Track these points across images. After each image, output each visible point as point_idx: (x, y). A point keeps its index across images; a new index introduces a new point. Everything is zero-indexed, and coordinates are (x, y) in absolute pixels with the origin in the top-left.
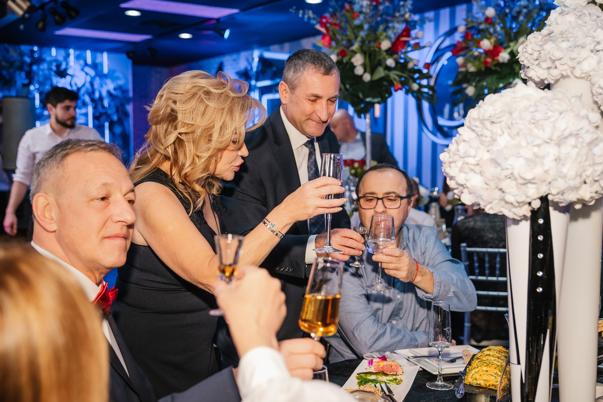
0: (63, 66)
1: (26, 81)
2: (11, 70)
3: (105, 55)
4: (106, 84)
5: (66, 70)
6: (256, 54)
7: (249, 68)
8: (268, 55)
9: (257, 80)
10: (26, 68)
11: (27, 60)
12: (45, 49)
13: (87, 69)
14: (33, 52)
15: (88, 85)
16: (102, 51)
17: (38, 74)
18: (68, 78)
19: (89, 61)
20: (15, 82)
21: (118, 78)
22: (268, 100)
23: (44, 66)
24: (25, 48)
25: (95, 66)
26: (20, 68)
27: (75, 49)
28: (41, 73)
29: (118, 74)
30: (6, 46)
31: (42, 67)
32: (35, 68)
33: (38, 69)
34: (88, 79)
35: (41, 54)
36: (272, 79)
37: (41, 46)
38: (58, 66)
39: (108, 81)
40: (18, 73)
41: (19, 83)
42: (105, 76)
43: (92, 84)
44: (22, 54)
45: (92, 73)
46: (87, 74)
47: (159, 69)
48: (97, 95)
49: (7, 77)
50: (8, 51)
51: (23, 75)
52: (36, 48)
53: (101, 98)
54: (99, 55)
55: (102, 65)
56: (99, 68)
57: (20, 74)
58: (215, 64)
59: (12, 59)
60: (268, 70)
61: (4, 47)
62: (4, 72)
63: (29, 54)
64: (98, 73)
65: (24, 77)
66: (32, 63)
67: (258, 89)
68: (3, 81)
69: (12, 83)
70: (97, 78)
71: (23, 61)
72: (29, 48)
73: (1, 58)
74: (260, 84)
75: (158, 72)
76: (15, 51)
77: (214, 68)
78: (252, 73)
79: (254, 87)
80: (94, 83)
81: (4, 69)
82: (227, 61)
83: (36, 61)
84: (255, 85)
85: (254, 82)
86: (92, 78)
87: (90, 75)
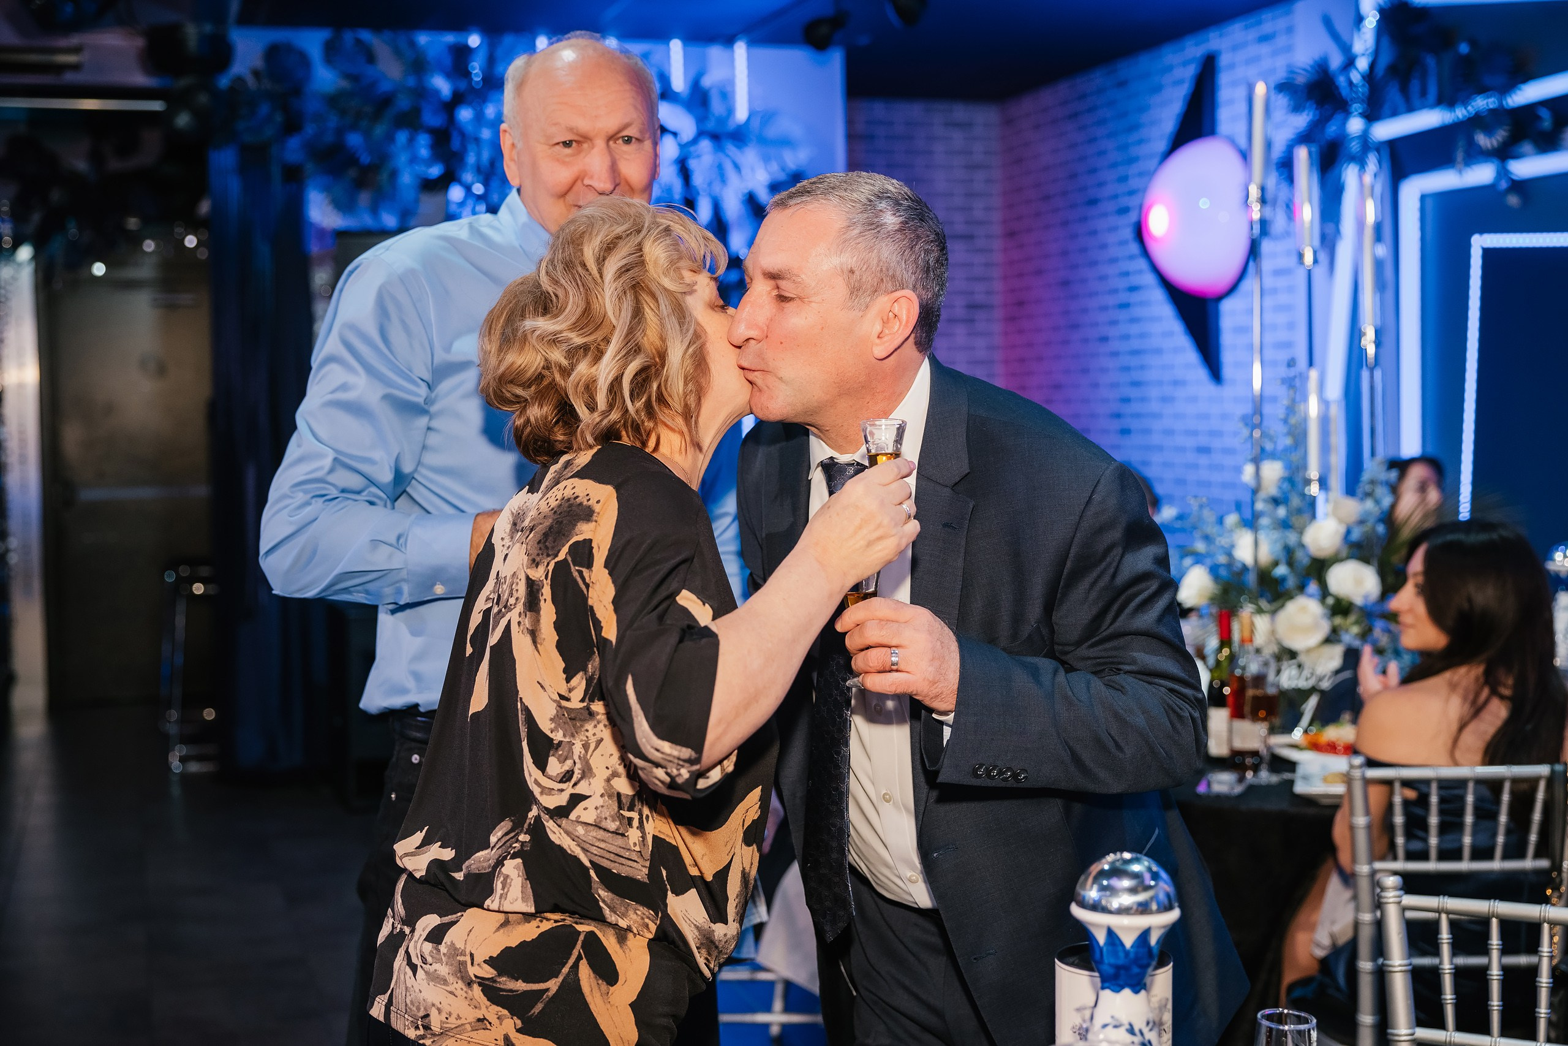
1: (435, 171)
2: (379, 130)
3: (740, 50)
4: (737, 167)
7: (1336, 61)
9: (1372, 116)
10: (432, 118)
11: (442, 85)
12: (508, 40)
13: (666, 112)
14: (462, 53)
16: (729, 41)
17: (477, 140)
19: (679, 83)
20: (394, 174)
21: (785, 142)
22: (1423, 198)
24: (432, 43)
25: (699, 100)
26: (410, 121)
27: (627, 33)
29: (786, 125)
30: (366, 35)
32: (465, 114)
33: (479, 118)
35: (491, 61)
36: (1446, 100)
37: (493, 30)
39: (749, 157)
40: (402, 137)
41: (407, 179)
42: (741, 136)
43: (684, 171)
44: (419, 66)
45: (685, 125)
47: (960, 112)
48: (703, 213)
49: (365, 159)
50: (370, 58)
51: (423, 146)
52: (474, 40)
53: (719, 226)
54: (715, 52)
55: (727, 95)
56: (717, 106)
57: (411, 140)
58: (1185, 64)
59: (385, 87)
60: (1431, 61)
61: (359, 42)
62: (354, 140)
63: (448, 61)
64: (710, 125)
65: (424, 152)
66: (458, 99)
67: (1378, 150)
68: (352, 173)
69: (384, 176)
70: (705, 144)
71: (423, 93)
72: (450, 38)
73: (344, 84)
74: (1387, 130)
75: (958, 125)
76: (398, 53)
77: (1179, 82)
78: (1351, 83)
79: (1355, 147)
80: (692, 164)
81: (354, 127)
82: (1235, 48)
83: (472, 90)
84: (1364, 137)
85: (1355, 125)
86: (682, 146)
87: (675, 134)
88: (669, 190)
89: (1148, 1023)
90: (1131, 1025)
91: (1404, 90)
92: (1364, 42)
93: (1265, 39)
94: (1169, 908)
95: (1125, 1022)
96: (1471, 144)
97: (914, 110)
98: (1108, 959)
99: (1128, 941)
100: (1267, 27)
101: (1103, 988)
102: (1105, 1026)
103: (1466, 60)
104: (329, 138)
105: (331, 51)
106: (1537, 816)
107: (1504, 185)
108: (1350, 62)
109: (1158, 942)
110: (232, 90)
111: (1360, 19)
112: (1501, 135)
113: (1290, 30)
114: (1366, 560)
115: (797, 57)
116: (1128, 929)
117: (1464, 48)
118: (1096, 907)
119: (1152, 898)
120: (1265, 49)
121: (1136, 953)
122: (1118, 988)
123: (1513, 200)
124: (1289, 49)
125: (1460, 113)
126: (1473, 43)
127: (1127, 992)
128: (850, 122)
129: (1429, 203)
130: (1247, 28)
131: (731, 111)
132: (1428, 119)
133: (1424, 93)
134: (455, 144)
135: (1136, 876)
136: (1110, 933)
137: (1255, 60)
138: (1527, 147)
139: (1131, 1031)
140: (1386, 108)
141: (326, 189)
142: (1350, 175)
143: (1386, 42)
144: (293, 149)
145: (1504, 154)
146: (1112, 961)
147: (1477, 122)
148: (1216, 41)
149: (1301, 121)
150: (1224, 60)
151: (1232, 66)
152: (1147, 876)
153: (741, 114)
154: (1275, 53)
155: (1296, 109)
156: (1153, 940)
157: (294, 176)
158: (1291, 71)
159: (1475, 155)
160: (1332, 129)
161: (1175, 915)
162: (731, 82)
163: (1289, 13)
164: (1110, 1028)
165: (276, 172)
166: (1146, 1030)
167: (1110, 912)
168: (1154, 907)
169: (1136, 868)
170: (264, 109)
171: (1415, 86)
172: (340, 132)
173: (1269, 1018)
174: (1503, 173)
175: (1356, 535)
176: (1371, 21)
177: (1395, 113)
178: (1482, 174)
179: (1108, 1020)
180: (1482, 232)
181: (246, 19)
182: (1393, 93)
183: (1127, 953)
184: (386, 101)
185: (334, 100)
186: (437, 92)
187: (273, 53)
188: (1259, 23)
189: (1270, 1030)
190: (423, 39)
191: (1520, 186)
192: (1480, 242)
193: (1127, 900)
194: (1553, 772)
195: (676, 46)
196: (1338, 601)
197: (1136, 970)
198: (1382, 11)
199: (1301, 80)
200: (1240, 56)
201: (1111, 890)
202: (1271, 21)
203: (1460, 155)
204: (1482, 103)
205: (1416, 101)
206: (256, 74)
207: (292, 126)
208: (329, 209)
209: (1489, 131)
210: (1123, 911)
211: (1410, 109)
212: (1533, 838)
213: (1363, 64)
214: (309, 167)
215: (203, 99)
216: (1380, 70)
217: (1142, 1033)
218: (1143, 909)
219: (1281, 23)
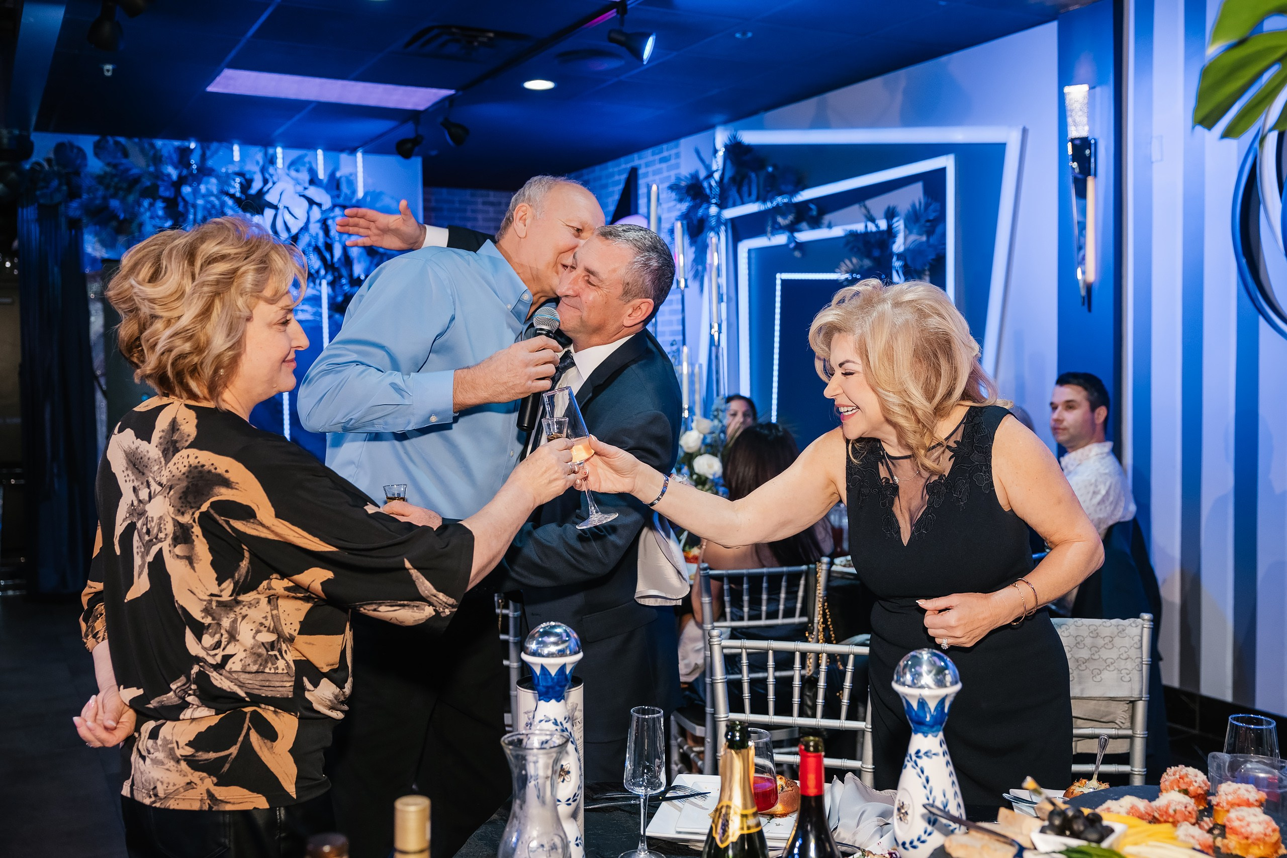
0: (257, 185)
1: (166, 223)
2: (131, 198)
3: (360, 156)
5: (261, 193)
6: (721, 137)
7: (702, 174)
8: (750, 137)
9: (722, 206)
11: (172, 172)
12: (214, 145)
13: (314, 193)
14: (185, 153)
15: (315, 229)
16: (353, 151)
17: (194, 206)
18: (269, 213)
19: (321, 175)
20: (141, 225)
22: (750, 251)
23: (211, 185)
24: (165, 146)
25: (334, 185)
26: (151, 193)
27: (289, 145)
28: (200, 202)
30: (122, 140)
31: (203, 188)
32: (186, 190)
33: (195, 192)
34: (316, 213)
35: (203, 157)
36: (762, 198)
37: (205, 139)
38: (247, 184)
40: (146, 203)
41: (149, 229)
44: (157, 159)
45: (325, 200)
46: (311, 202)
48: (338, 252)
49: (122, 216)
50: (126, 155)
51: (160, 209)
52: (193, 145)
53: (347, 261)
54: (344, 157)
55: (351, 183)
56: (344, 188)
57: (152, 205)
58: (620, 173)
59: (135, 171)
60: (753, 175)
61: (117, 143)
62: (115, 203)
63: (175, 157)
64: (341, 201)
65: (160, 213)
66: (182, 180)
67: (725, 224)
68: (114, 224)
69: (134, 226)
70: (337, 211)
71: (159, 176)
72: (177, 143)
73: (108, 169)
74: (730, 213)
75: (492, 204)
76: (142, 151)
77: (617, 183)
78: (710, 186)
79: (713, 222)
80: (330, 222)
81: (114, 196)
82: (647, 165)
83: (191, 174)
84: (718, 216)
85: (713, 210)
86: (323, 212)
87: (319, 205)
88: (316, 237)
89: (565, 718)
90: (555, 720)
91: (739, 192)
92: (718, 163)
93: (664, 160)
94: (576, 653)
95: (552, 718)
96: (775, 222)
97: (466, 194)
98: (542, 683)
99: (553, 672)
100: (665, 154)
101: (540, 700)
102: (541, 721)
103: (771, 176)
104: (98, 202)
105: (99, 149)
106: (801, 593)
107: (792, 245)
108: (710, 175)
109: (570, 672)
110: (32, 169)
111: (716, 151)
112: (791, 217)
113: (678, 156)
114: (715, 455)
115: (393, 161)
116: (553, 665)
117: (770, 169)
118: (535, 654)
119: (567, 647)
120: (664, 165)
121: (558, 679)
122: (548, 700)
123: (797, 254)
124: (677, 166)
125: (769, 205)
126: (775, 167)
127: (553, 701)
128: (426, 200)
129: (753, 255)
130: (653, 154)
131: (354, 192)
132: (752, 208)
133: (750, 195)
134: (181, 207)
135: (557, 635)
136: (543, 668)
137: (659, 172)
138: (804, 225)
139: (556, 723)
140: (731, 202)
141: (96, 234)
142: (712, 238)
143: (729, 163)
144: (74, 208)
145: (792, 228)
146: (544, 684)
147: (777, 210)
148: (636, 160)
149: (684, 207)
150: (641, 172)
151: (646, 175)
152: (564, 635)
153: (360, 194)
154: (669, 169)
155: (681, 200)
156: (568, 671)
157: (75, 225)
158: (678, 179)
159: (777, 229)
160: (700, 212)
161: (580, 656)
162: (355, 174)
163: (677, 146)
164: (543, 722)
165: (63, 221)
166: (564, 722)
167: (543, 656)
168: (568, 652)
169: (558, 630)
170: (55, 183)
171: (745, 189)
172: (105, 198)
173: (638, 712)
174: (792, 239)
175: (708, 440)
176: (721, 153)
177: (734, 205)
178: (781, 239)
179: (543, 718)
180: (781, 272)
181: (41, 127)
182: (733, 192)
183: (553, 679)
184: (136, 180)
185: (101, 179)
186: (169, 175)
187: (60, 148)
188: (661, 152)
189: (638, 718)
190: (159, 143)
191: (800, 246)
192: (780, 277)
193: (553, 649)
194: (809, 568)
195: (320, 152)
196: (699, 476)
197: (558, 688)
198: (726, 147)
199: (683, 184)
200: (650, 169)
201: (545, 644)
202: (667, 150)
203: (769, 229)
204: (780, 200)
205: (746, 198)
206: (49, 161)
207: (74, 194)
208: (98, 246)
209: (784, 216)
210: (550, 655)
211: (743, 203)
212: (799, 605)
213: (717, 176)
214: (85, 220)
215: (13, 175)
216: (726, 180)
217: (562, 724)
218: (562, 653)
219: (673, 152)
